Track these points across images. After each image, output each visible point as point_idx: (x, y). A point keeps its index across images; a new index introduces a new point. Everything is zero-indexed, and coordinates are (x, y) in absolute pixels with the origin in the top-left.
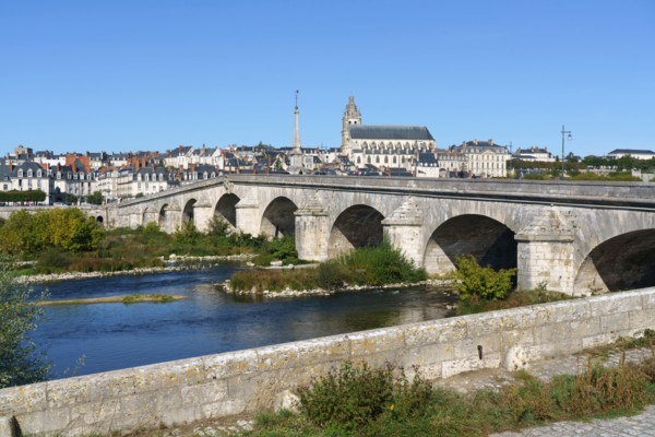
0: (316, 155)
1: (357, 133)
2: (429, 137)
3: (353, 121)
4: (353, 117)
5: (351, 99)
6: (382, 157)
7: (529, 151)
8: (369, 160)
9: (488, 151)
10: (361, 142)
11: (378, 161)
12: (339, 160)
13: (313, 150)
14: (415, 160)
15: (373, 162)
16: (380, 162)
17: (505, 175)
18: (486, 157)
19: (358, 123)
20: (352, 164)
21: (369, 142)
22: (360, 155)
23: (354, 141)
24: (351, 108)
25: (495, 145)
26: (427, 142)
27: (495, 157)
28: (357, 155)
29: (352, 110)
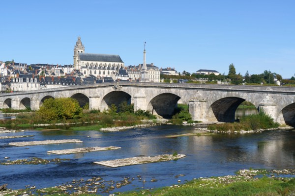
0: (61, 69)
1: (83, 58)
2: (121, 61)
3: (80, 51)
4: (80, 49)
5: (79, 39)
6: (98, 71)
7: (166, 70)
8: (91, 72)
9: (151, 69)
10: (85, 62)
11: (95, 73)
12: (75, 72)
13: (55, 66)
14: (117, 73)
15: (93, 74)
16: (97, 74)
17: (159, 82)
18: (150, 72)
19: (83, 52)
20: (82, 74)
21: (90, 62)
22: (86, 69)
23: (82, 61)
24: (79, 44)
25: (154, 66)
26: (120, 64)
27: (155, 72)
28: (84, 70)
29: (80, 45)
